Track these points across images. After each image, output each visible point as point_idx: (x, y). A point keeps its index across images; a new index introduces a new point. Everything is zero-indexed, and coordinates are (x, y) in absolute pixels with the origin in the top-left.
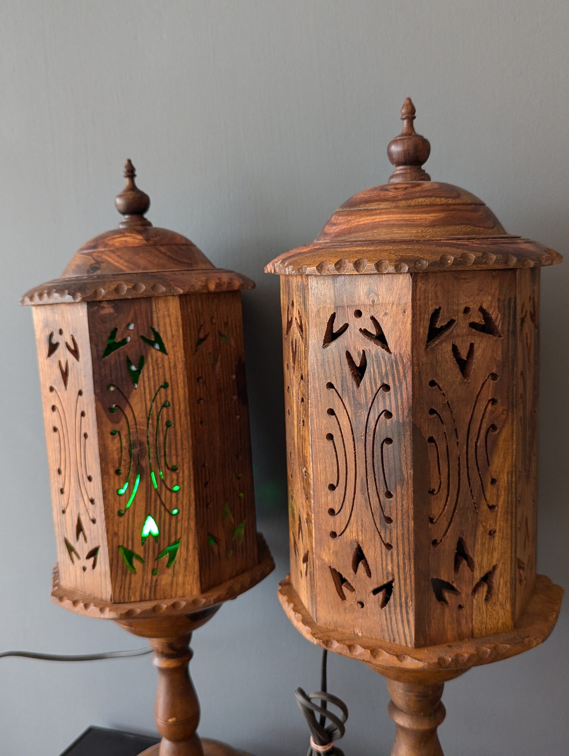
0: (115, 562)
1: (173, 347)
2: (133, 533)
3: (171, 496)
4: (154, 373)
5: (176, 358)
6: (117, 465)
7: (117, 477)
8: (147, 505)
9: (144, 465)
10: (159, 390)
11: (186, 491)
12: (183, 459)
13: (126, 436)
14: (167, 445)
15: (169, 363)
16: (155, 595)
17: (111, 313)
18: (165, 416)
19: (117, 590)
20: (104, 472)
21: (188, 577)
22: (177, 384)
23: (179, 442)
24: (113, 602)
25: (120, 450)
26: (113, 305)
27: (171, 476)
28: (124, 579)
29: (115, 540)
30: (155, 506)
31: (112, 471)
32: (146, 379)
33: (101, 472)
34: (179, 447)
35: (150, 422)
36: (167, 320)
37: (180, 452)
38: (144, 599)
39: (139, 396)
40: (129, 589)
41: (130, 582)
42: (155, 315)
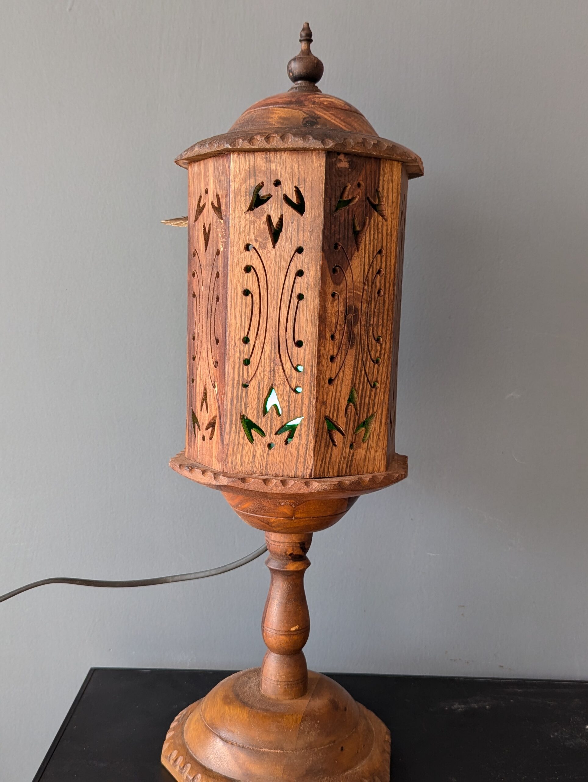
0: (320, 433)
1: (392, 213)
2: (339, 403)
3: (374, 367)
4: (374, 238)
5: (393, 225)
6: (333, 329)
7: (331, 342)
8: (353, 375)
9: (356, 333)
10: (375, 256)
11: (385, 364)
12: (387, 330)
13: (344, 299)
14: (376, 314)
15: (387, 230)
16: (350, 471)
17: (346, 168)
18: (378, 284)
19: (319, 463)
20: (321, 336)
21: (378, 453)
22: (391, 252)
23: (386, 313)
24: (313, 477)
25: (337, 314)
26: (349, 159)
27: (376, 347)
28: (326, 451)
29: (323, 408)
30: (360, 376)
31: (328, 336)
32: (367, 242)
33: (319, 335)
34: (385, 317)
35: (366, 288)
36: (391, 184)
37: (385, 324)
38: (340, 475)
39: (359, 259)
40: (330, 462)
41: (331, 455)
42: (381, 178)
